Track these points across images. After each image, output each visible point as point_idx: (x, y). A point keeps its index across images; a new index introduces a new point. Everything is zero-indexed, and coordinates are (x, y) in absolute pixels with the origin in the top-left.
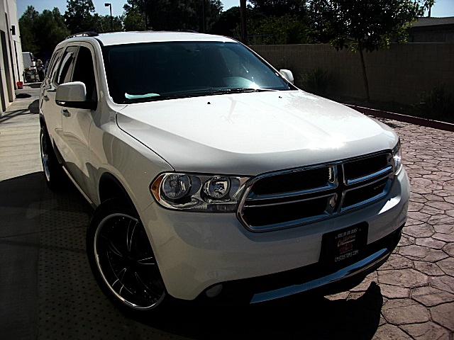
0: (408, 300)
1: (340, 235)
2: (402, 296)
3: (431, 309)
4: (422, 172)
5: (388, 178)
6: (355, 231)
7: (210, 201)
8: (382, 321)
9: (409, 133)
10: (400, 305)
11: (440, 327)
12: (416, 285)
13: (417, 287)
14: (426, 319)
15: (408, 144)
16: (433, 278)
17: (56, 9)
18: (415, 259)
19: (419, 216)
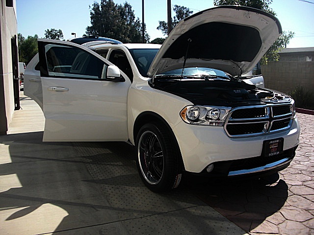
1: (271, 142)
2: (299, 184)
5: (290, 119)
6: (277, 141)
7: (210, 120)
10: (299, 188)
13: (306, 181)
17: (36, 36)
18: (302, 170)
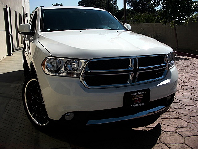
0: (174, 133)
1: (133, 94)
2: (172, 131)
3: (185, 138)
4: (196, 78)
5: (164, 69)
6: (142, 92)
7: (68, 72)
8: (158, 141)
9: (194, 62)
10: (170, 135)
11: (188, 147)
12: (181, 126)
13: (181, 127)
14: (182, 142)
15: (192, 67)
16: (190, 124)
18: (183, 115)
19: (190, 96)
